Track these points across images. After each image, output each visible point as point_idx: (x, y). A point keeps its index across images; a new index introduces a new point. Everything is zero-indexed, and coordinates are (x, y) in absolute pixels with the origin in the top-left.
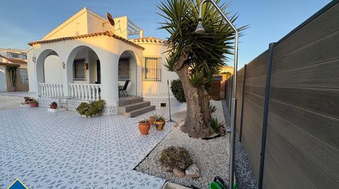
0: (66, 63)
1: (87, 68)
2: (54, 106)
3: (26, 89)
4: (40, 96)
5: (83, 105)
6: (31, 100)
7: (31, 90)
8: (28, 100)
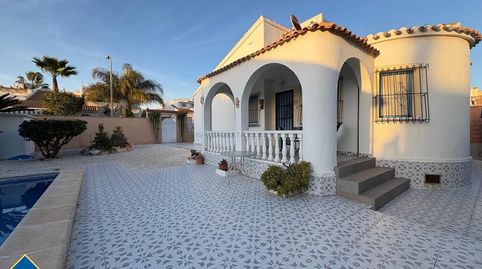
0: (240, 99)
1: (262, 108)
2: (224, 166)
3: (191, 140)
4: (206, 149)
5: (273, 170)
6: (197, 154)
7: (196, 141)
8: (195, 154)
